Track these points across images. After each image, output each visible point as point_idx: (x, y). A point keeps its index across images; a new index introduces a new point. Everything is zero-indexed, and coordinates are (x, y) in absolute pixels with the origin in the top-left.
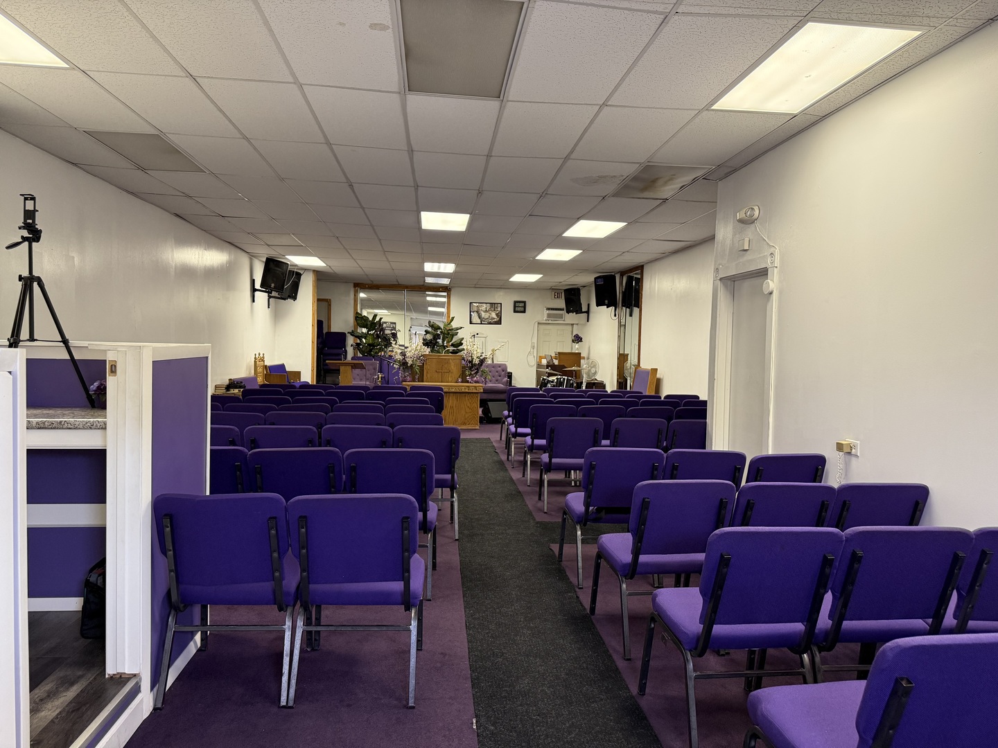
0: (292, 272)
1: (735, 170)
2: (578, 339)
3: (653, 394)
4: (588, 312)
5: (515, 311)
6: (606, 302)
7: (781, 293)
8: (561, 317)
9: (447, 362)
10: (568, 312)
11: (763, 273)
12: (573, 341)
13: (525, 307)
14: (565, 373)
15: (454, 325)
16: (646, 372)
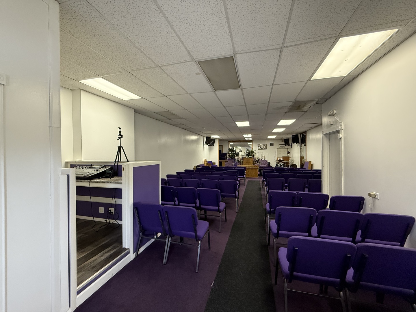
0: (212, 139)
1: (327, 99)
2: (288, 153)
3: (310, 169)
4: (291, 145)
5: (270, 146)
6: (296, 142)
7: (345, 138)
8: (284, 147)
9: (249, 160)
10: (285, 145)
11: (338, 132)
12: (287, 153)
13: (273, 144)
14: (283, 163)
15: (254, 150)
16: (308, 162)
